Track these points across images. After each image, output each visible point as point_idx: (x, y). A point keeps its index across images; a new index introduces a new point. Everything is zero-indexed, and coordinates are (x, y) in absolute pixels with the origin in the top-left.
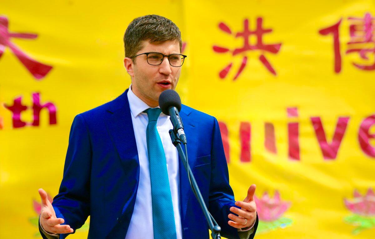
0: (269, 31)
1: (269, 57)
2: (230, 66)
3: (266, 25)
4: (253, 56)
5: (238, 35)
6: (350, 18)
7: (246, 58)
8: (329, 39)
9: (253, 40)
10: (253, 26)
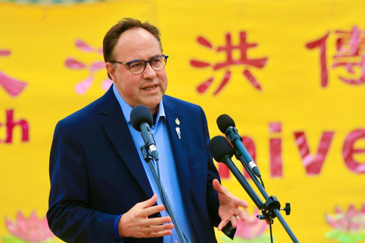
0: (254, 45)
1: (254, 71)
2: (211, 81)
3: (250, 39)
4: (237, 71)
5: (220, 49)
6: (337, 32)
7: (229, 73)
8: (316, 53)
9: (236, 54)
10: (236, 40)
